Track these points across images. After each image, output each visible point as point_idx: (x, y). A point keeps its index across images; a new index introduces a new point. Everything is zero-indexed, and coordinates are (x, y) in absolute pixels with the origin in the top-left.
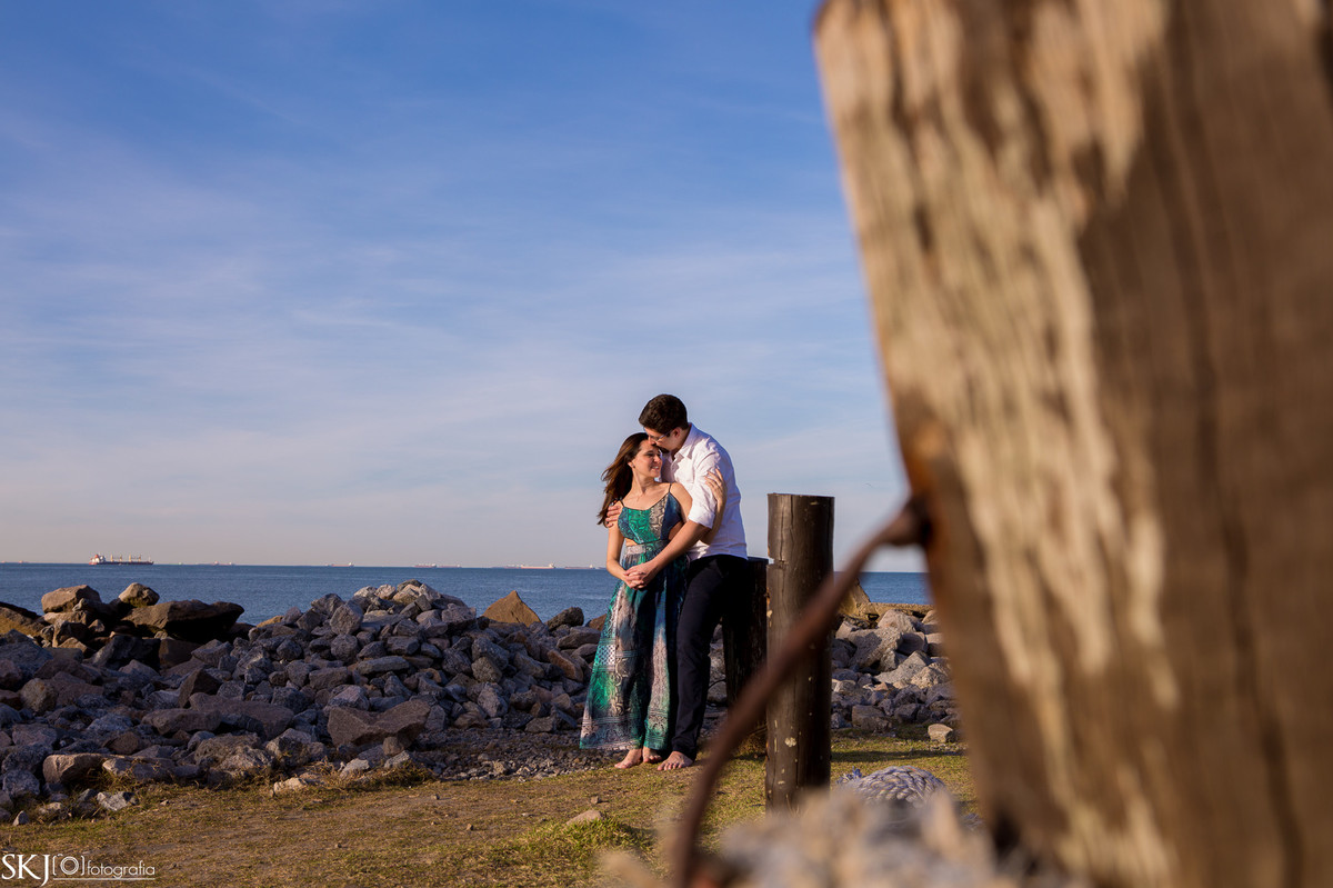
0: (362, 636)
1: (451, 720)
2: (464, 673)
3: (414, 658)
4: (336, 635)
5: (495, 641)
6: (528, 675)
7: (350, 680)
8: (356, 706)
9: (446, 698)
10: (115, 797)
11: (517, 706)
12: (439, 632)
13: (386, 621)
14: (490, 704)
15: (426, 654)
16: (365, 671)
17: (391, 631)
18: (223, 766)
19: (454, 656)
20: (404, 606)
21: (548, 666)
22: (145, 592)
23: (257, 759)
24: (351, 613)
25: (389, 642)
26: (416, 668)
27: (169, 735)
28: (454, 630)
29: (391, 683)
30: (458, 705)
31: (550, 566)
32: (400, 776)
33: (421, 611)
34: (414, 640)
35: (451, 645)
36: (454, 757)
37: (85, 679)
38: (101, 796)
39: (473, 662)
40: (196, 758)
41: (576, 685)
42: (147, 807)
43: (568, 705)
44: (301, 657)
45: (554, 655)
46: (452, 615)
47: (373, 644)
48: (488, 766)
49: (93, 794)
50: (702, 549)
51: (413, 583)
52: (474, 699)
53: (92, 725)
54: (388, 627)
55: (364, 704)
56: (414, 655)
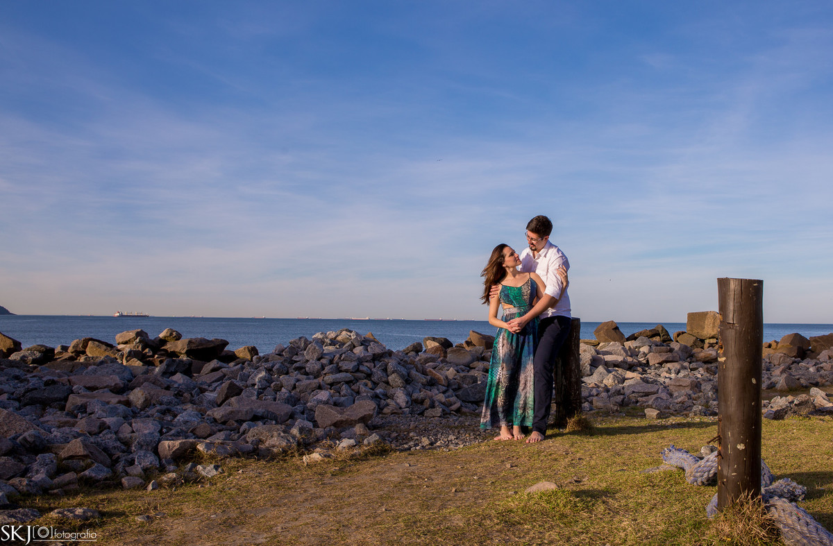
0: (324, 361)
1: (380, 410)
2: (384, 382)
3: (354, 374)
4: (308, 361)
5: (399, 364)
6: (418, 383)
7: (320, 387)
8: (326, 403)
9: (376, 397)
10: (209, 468)
11: (416, 402)
12: (368, 359)
13: (336, 352)
14: (401, 400)
15: (362, 372)
16: (329, 382)
17: (340, 358)
18: (267, 444)
19: (378, 373)
20: (344, 344)
21: (429, 378)
22: (174, 333)
23: (288, 440)
24: (317, 348)
25: (340, 365)
26: (357, 380)
27: (224, 423)
28: (376, 358)
29: (345, 389)
30: (383, 401)
31: (367, 318)
32: (376, 449)
33: (354, 347)
34: (355, 363)
35: (375, 367)
36: (394, 435)
37: (160, 386)
38: (200, 467)
39: (388, 376)
40: (248, 439)
41: (444, 388)
42: (230, 475)
43: (443, 400)
44: (287, 373)
45: (430, 371)
46: (373, 349)
47: (331, 366)
48: (417, 440)
49: (194, 466)
50: (550, 312)
51: (346, 330)
52: (392, 397)
53: (178, 418)
54: (338, 356)
55: (331, 402)
56: (356, 372)
